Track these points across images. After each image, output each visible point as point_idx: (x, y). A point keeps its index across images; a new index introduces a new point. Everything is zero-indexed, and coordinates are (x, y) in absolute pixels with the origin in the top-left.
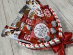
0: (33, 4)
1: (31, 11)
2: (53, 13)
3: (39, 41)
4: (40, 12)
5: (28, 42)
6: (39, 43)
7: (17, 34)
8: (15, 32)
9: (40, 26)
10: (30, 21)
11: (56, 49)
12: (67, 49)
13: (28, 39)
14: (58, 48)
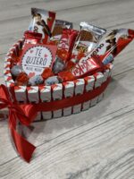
2: (82, 80)
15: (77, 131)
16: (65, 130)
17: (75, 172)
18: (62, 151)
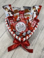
0: (34, 11)
1: (29, 13)
2: (35, 28)
3: (14, 30)
4: (32, 19)
5: (9, 24)
6: (12, 31)
7: (9, 15)
8: (10, 13)
9: (23, 24)
10: (23, 17)
11: (15, 41)
12: (20, 47)
13: (11, 23)
14: (17, 42)
15: (37, 39)
16: (34, 40)
17: (43, 48)
18: (37, 45)
